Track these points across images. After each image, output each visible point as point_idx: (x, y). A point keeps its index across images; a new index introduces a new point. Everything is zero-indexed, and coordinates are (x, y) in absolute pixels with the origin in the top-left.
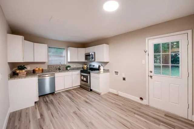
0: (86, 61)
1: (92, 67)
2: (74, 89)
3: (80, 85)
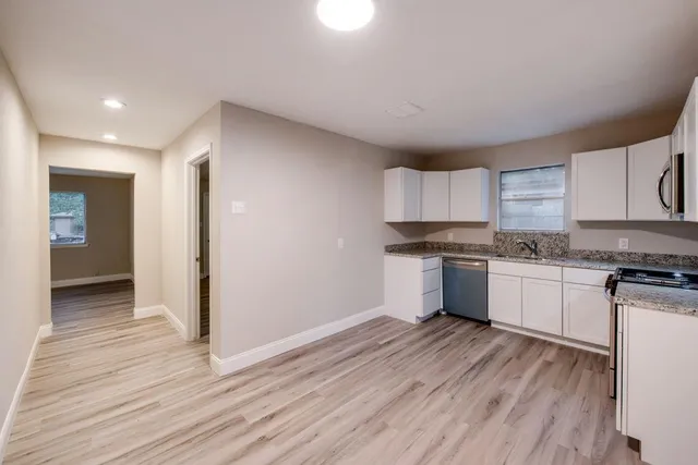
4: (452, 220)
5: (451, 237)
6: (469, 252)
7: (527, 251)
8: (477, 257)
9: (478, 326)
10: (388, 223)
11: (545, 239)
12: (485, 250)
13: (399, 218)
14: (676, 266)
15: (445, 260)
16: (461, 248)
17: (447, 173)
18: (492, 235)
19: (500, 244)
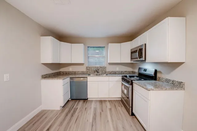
0: (132, 62)
1: (142, 72)
2: (111, 100)
3: (121, 98)
4: (72, 62)
5: (71, 69)
6: (78, 74)
7: (96, 73)
8: (80, 76)
9: (84, 102)
10: (43, 64)
11: (101, 68)
12: (83, 73)
13: (50, 61)
14: (128, 74)
15: (71, 78)
16: (75, 73)
17: (71, 44)
18: (86, 68)
19: (88, 71)
